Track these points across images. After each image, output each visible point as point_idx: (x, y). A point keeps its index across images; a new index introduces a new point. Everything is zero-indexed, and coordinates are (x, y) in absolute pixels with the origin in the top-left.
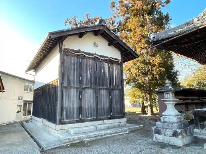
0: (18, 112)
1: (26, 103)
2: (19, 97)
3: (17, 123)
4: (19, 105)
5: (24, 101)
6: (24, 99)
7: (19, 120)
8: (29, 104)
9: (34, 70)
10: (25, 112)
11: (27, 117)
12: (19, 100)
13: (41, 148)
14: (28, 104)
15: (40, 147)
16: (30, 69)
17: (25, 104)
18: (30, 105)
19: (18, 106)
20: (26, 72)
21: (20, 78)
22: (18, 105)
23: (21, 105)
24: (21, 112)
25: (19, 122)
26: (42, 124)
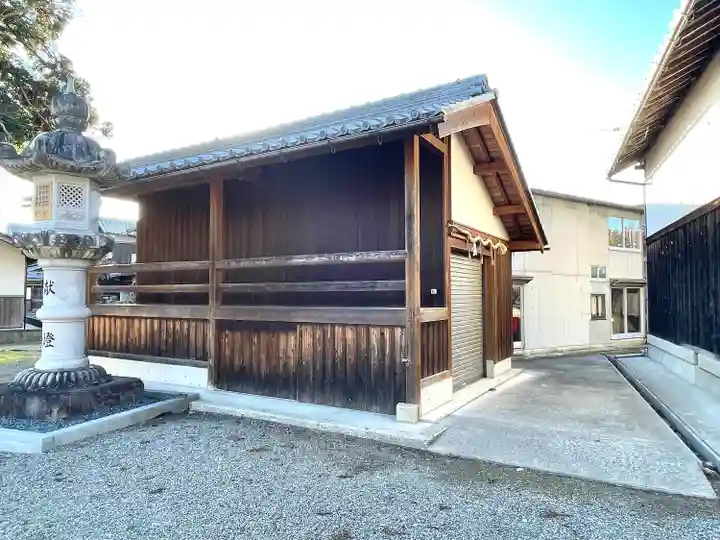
0: (595, 318)
1: (621, 291)
2: (593, 268)
3: (595, 353)
4: (597, 296)
5: (613, 283)
6: (613, 274)
7: (600, 346)
8: (629, 291)
9: (638, 164)
10: (619, 319)
11: (630, 339)
12: (596, 277)
13: (709, 464)
14: (625, 292)
15: (702, 456)
16: (623, 161)
17: (616, 293)
18: (636, 295)
19: (594, 299)
20: (610, 174)
21: (590, 203)
22: (592, 295)
23: (603, 296)
24: (603, 317)
25: (603, 353)
26: (693, 367)
